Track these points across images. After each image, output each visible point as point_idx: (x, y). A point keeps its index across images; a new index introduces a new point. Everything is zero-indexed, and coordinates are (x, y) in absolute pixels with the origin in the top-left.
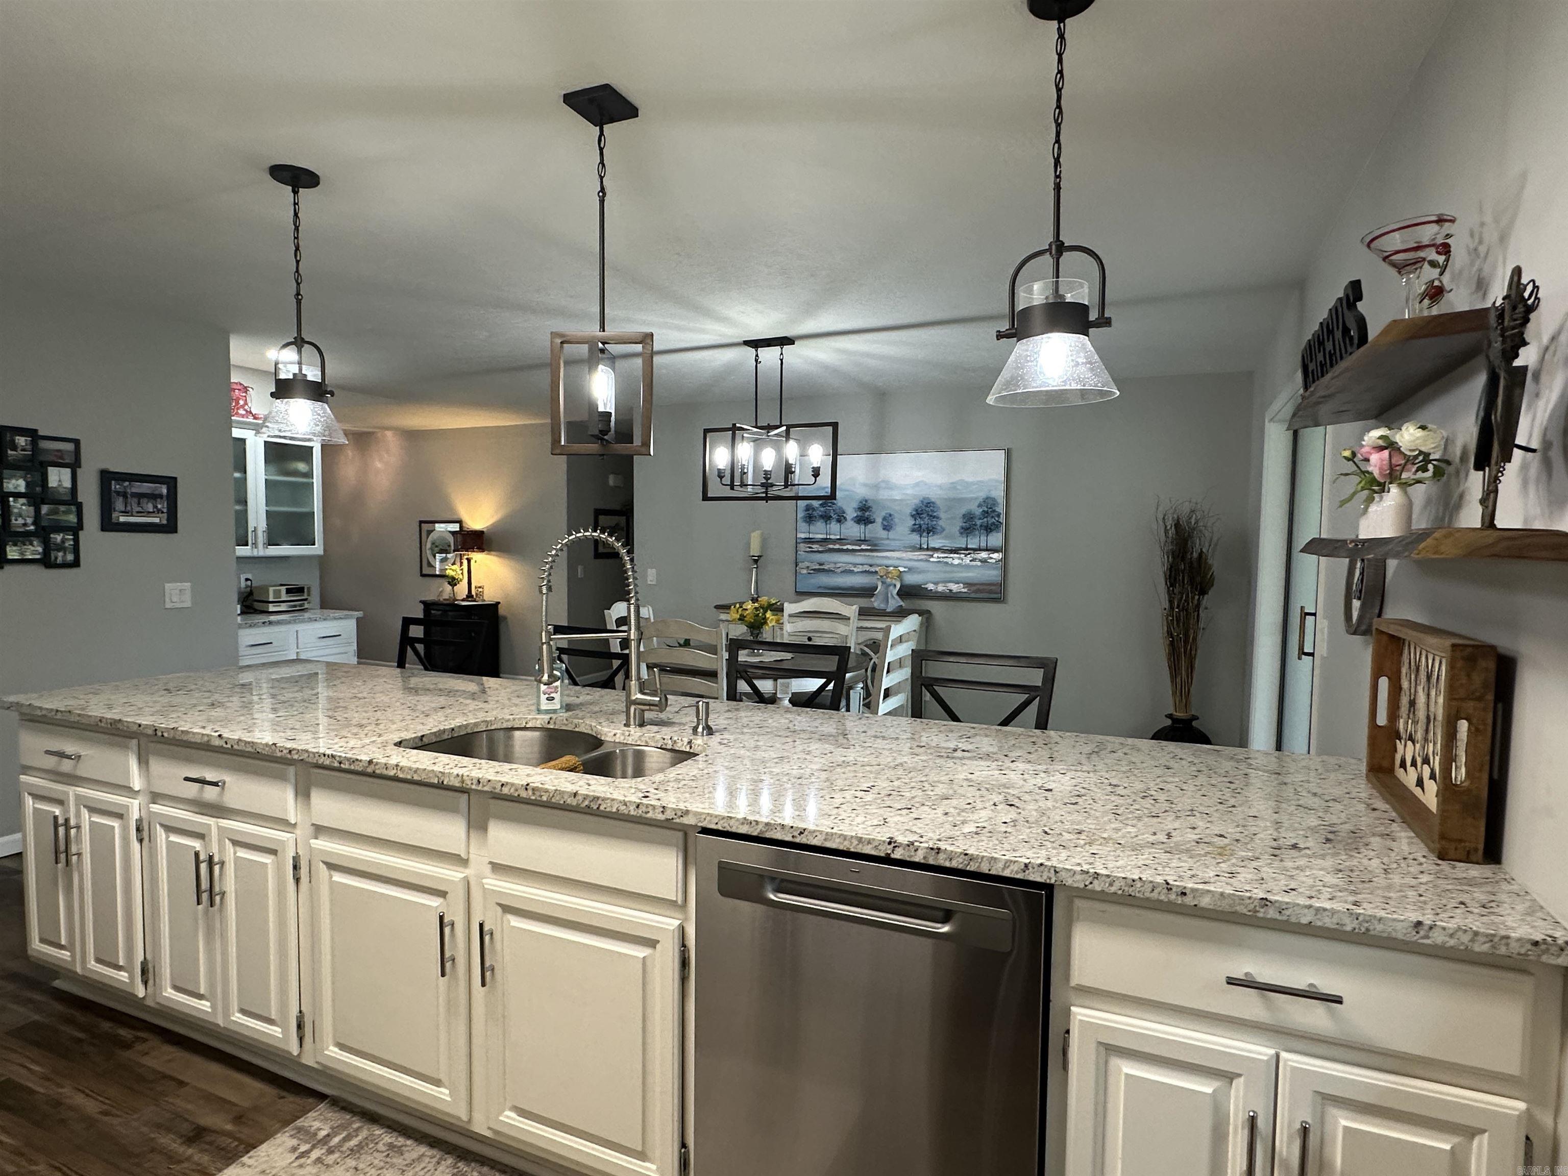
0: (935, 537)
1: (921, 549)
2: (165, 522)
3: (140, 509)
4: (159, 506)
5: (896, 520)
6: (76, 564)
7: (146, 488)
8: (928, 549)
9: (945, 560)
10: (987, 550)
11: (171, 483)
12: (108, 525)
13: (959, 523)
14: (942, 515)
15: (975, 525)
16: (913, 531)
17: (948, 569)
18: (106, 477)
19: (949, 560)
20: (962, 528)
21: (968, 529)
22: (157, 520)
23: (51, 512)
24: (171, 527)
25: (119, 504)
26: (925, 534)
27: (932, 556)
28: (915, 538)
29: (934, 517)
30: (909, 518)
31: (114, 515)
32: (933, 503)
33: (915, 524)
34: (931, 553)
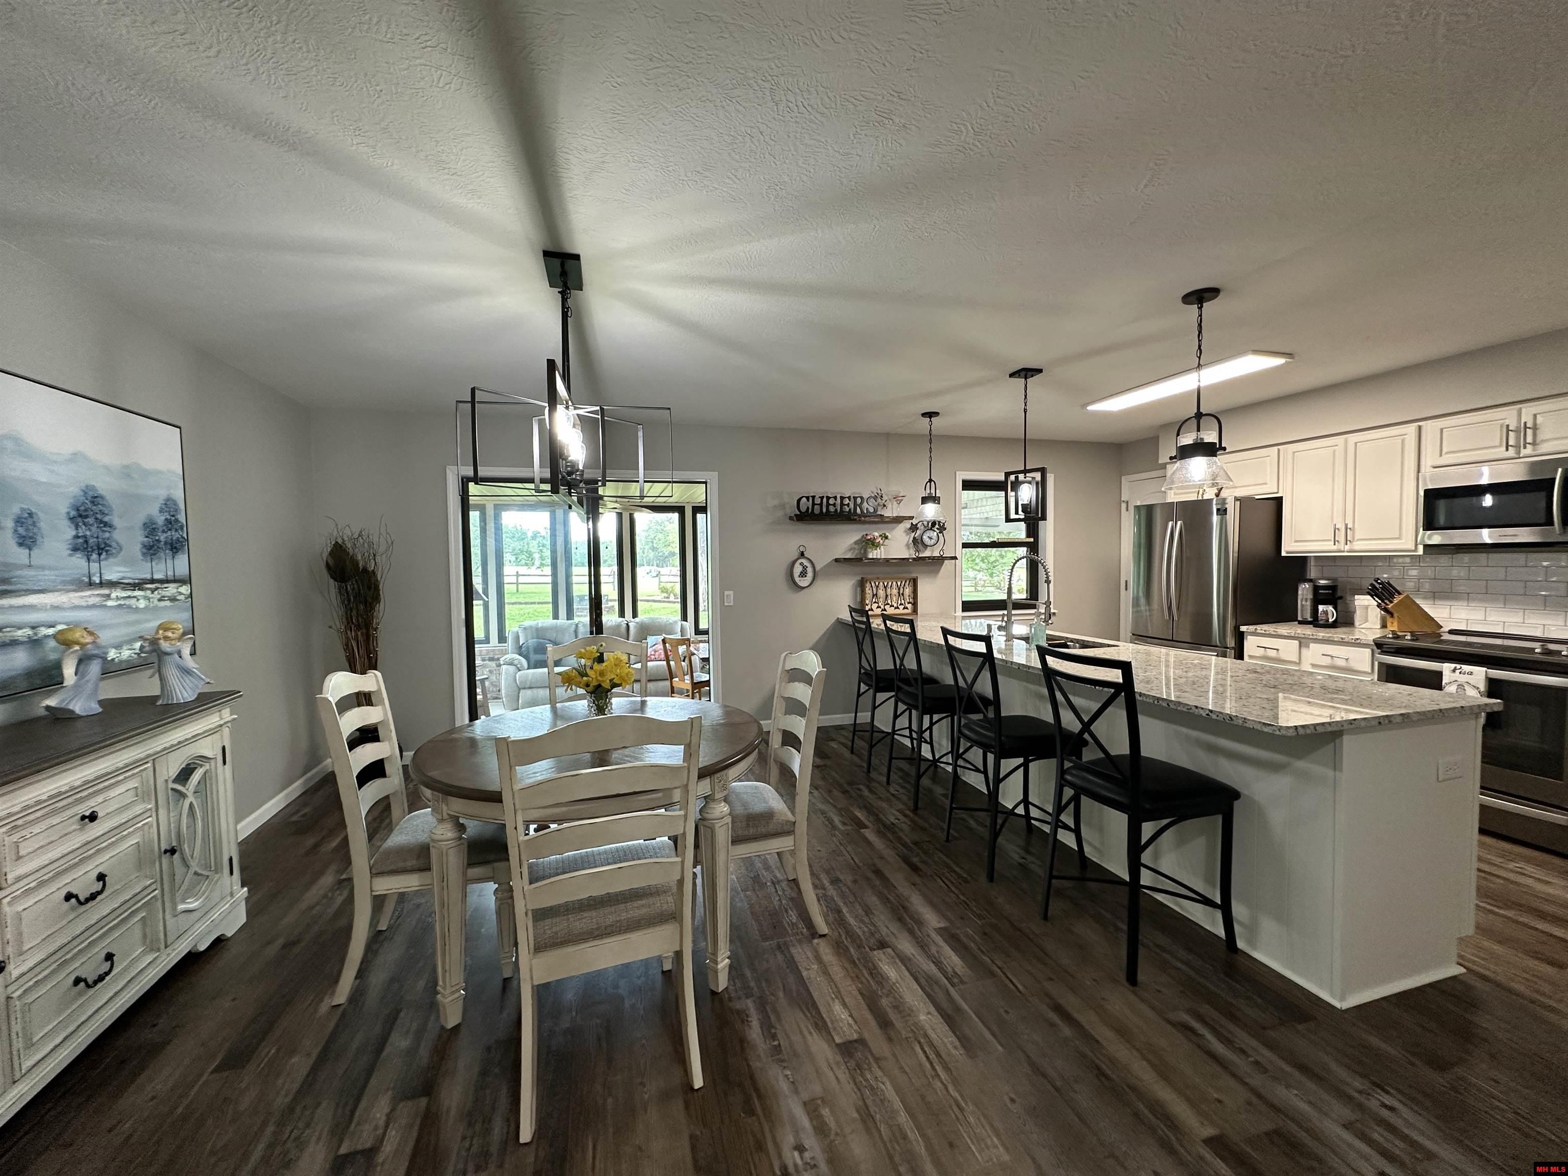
0: (111, 560)
1: (91, 584)
5: (42, 525)
8: (101, 584)
9: (127, 602)
10: (175, 581)
13: (140, 538)
14: (116, 521)
15: (159, 541)
16: (75, 549)
17: (133, 617)
19: (133, 602)
20: (145, 546)
21: (151, 550)
26: (94, 556)
27: (108, 596)
28: (79, 562)
29: (106, 524)
30: (67, 523)
32: (102, 497)
33: (77, 537)
34: (106, 592)
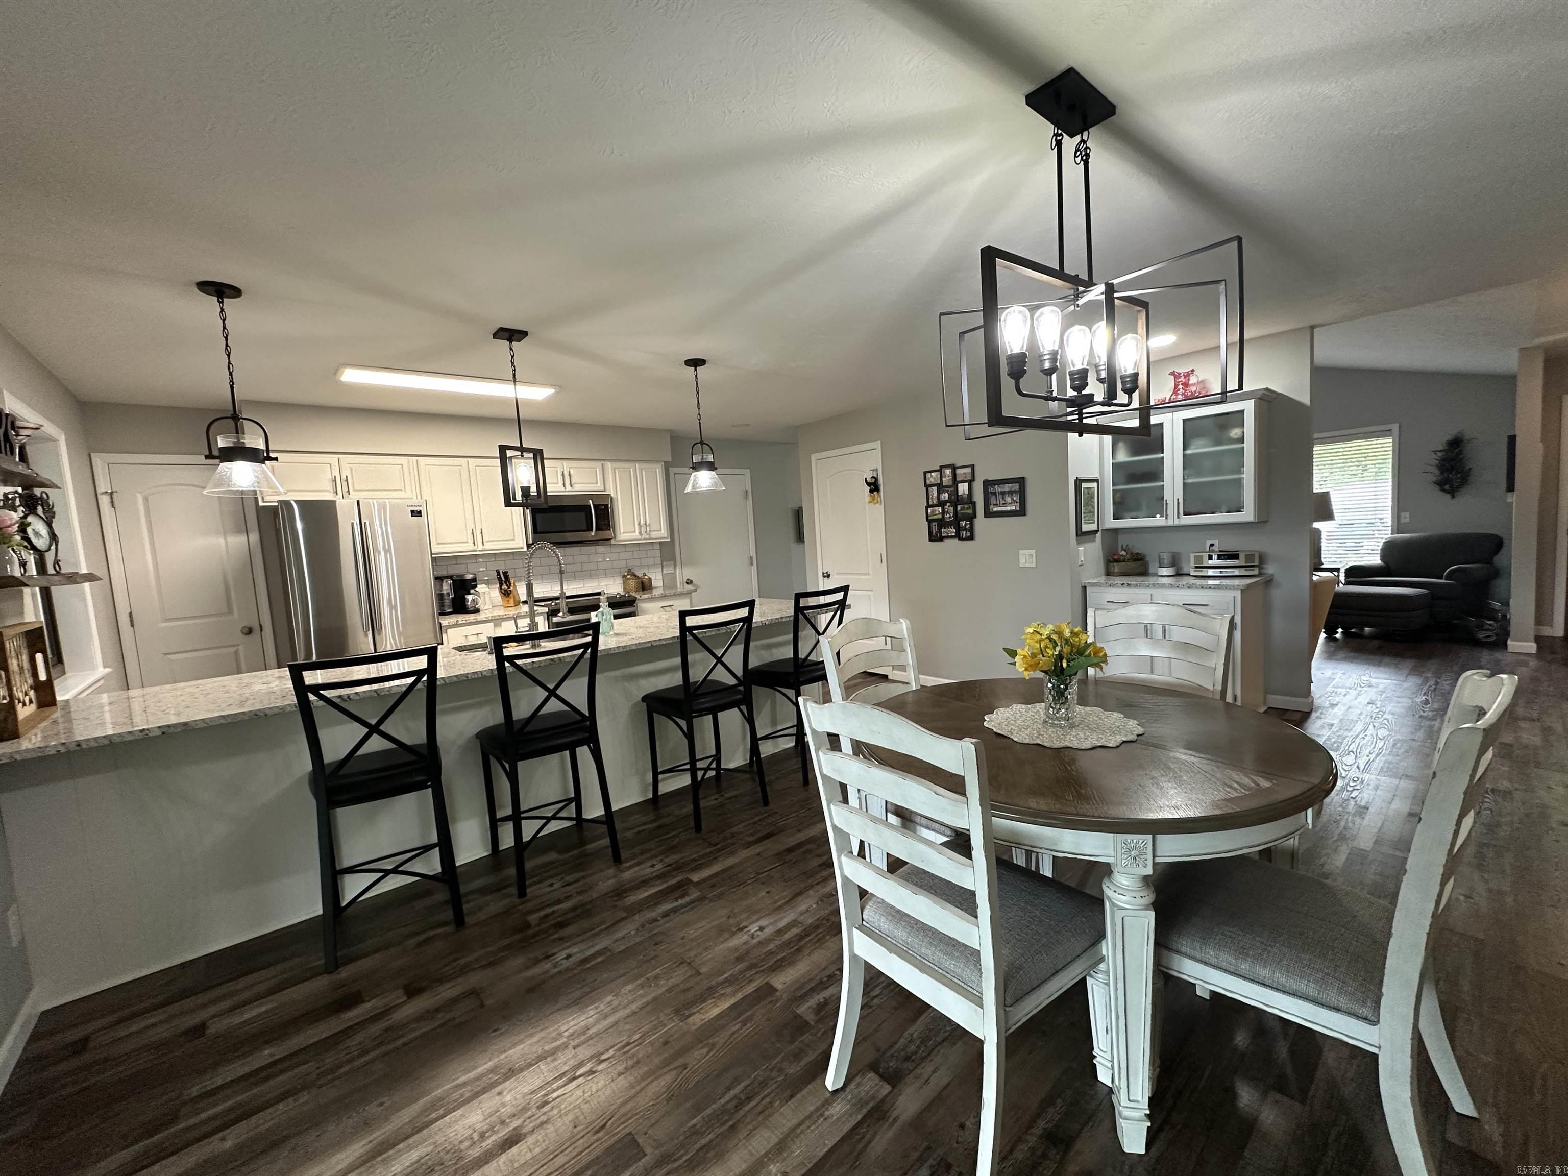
2: (1018, 509)
3: (1004, 502)
4: (1015, 498)
6: (971, 538)
7: (1007, 487)
11: (1021, 481)
12: (988, 514)
18: (987, 484)
22: (1013, 508)
23: (962, 509)
24: (1022, 512)
25: (993, 500)
31: (991, 507)
